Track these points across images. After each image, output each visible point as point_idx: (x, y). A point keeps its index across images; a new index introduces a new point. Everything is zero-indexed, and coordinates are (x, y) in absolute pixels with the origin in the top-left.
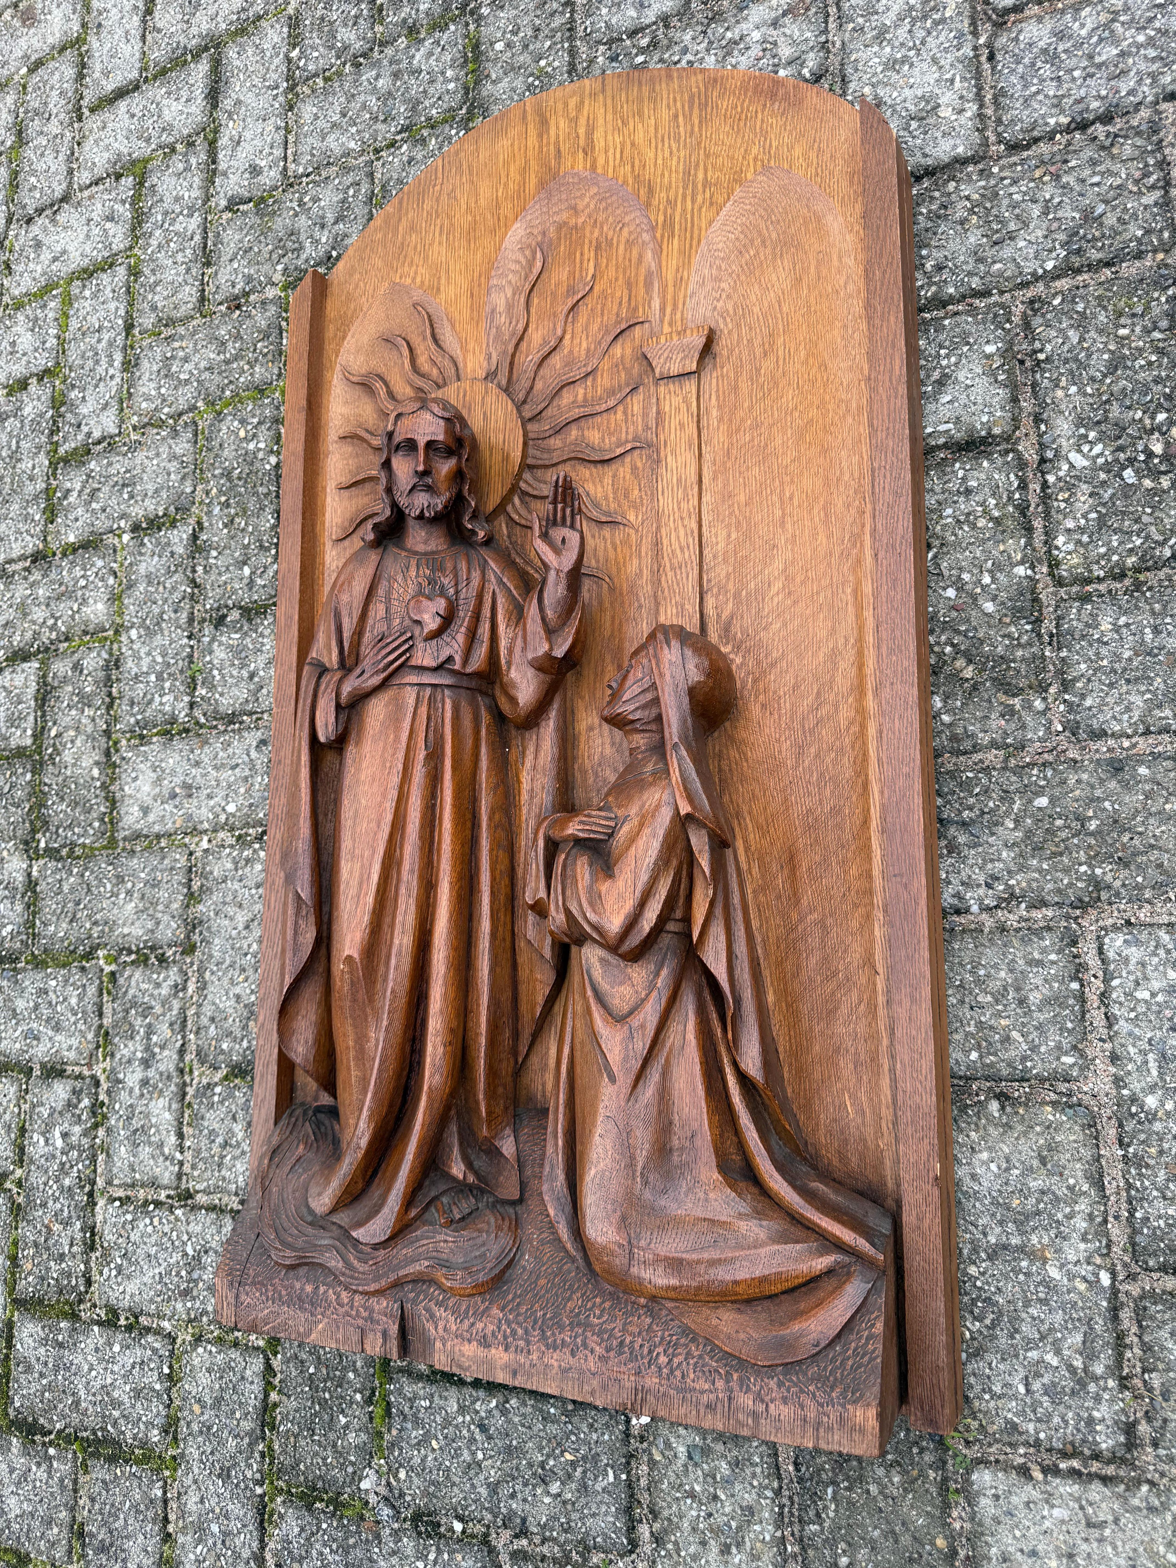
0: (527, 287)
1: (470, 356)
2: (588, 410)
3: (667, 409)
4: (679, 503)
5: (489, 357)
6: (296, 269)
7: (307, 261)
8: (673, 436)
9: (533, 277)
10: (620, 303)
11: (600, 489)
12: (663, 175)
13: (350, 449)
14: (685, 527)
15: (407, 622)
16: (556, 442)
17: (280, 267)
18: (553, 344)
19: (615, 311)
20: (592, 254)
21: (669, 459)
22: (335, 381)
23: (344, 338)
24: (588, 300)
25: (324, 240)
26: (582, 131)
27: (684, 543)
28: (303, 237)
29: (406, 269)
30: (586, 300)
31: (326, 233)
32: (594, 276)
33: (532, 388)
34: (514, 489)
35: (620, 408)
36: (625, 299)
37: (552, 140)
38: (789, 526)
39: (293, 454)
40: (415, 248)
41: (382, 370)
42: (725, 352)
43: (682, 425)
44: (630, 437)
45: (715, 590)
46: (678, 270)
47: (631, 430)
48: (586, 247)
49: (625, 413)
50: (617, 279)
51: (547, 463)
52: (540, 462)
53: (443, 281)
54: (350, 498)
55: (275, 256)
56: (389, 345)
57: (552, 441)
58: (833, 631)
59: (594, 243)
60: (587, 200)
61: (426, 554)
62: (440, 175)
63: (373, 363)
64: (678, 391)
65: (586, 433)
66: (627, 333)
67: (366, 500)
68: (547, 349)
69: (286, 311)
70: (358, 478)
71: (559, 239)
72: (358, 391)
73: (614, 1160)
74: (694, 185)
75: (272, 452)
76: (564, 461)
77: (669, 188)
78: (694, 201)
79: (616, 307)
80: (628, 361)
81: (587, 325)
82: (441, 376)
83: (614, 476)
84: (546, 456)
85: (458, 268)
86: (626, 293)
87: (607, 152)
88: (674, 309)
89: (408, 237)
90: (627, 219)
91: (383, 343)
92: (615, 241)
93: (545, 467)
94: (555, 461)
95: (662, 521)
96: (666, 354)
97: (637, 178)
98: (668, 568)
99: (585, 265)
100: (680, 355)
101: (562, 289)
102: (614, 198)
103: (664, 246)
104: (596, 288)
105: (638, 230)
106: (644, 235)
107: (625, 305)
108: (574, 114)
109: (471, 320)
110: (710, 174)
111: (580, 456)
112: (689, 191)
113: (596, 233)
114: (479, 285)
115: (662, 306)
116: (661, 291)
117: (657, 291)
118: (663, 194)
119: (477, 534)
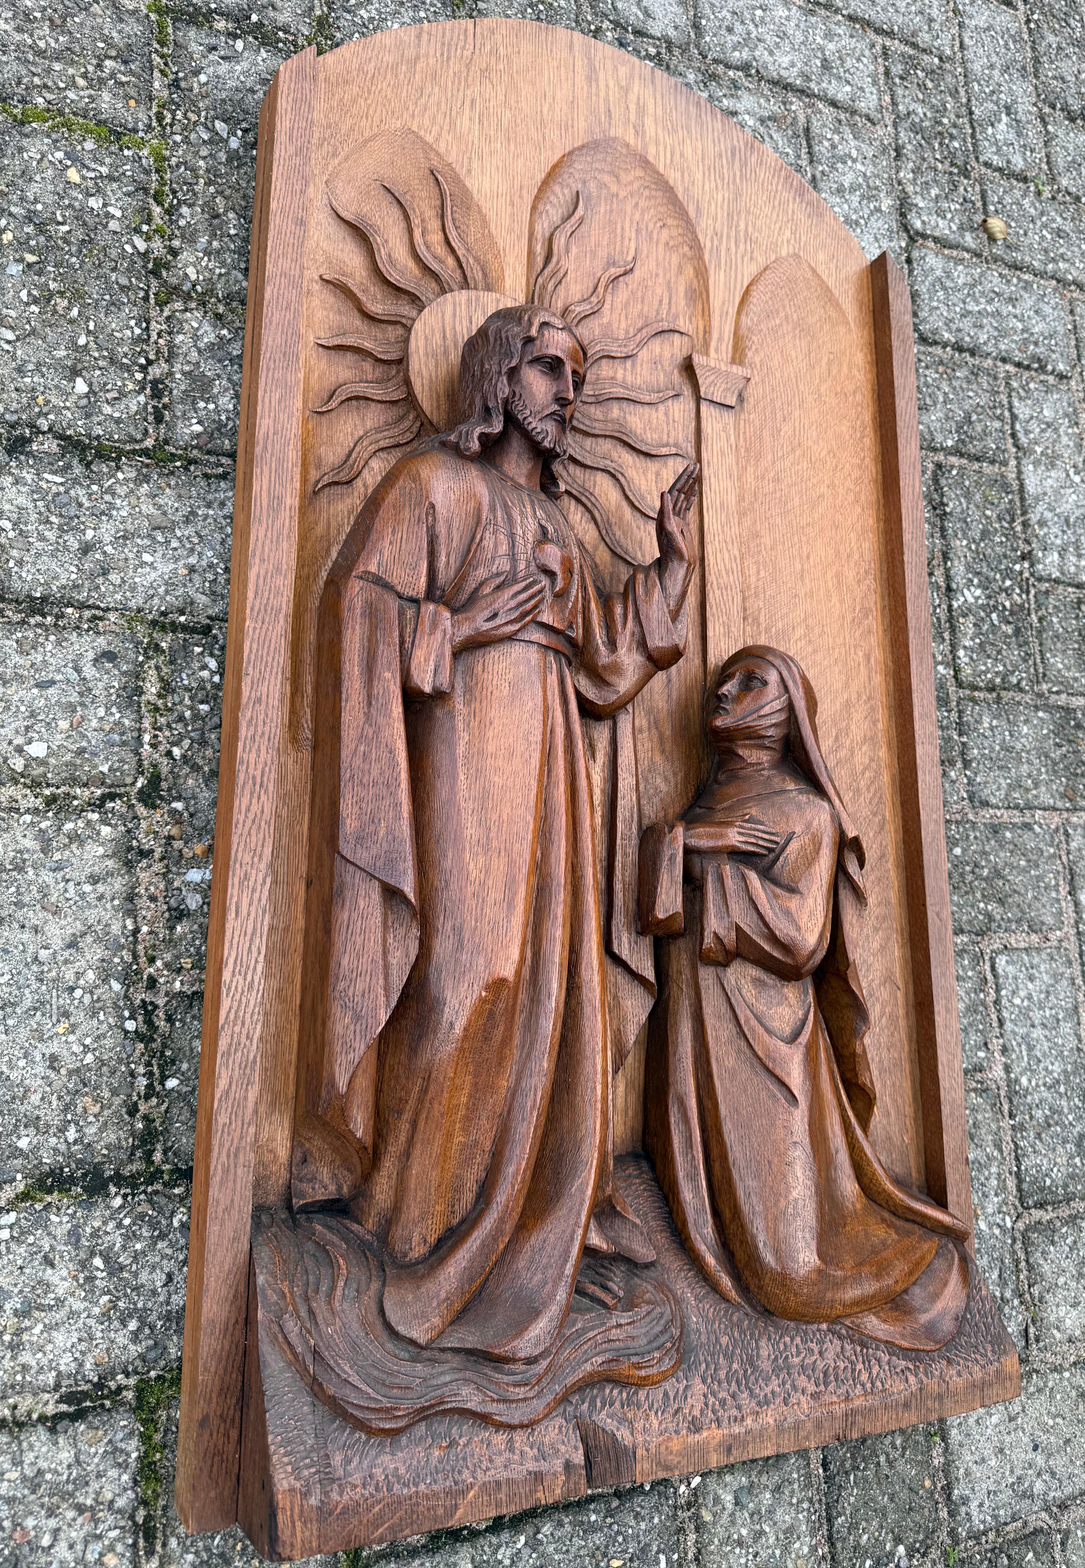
0: (569, 230)
2: (633, 395)
3: (708, 431)
4: (722, 527)
8: (715, 457)
9: (574, 222)
10: (661, 301)
11: (643, 482)
12: (709, 203)
13: (332, 300)
14: (728, 551)
15: (534, 568)
16: (596, 412)
18: (593, 307)
19: (656, 307)
20: (633, 235)
21: (712, 480)
24: (628, 279)
26: (632, 107)
27: (728, 566)
30: (626, 278)
32: (634, 259)
35: (661, 407)
36: (665, 301)
37: (602, 94)
38: (807, 581)
40: (439, 104)
42: (751, 400)
43: (722, 452)
44: (671, 441)
46: (723, 302)
47: (672, 434)
48: (627, 225)
49: (666, 414)
50: (657, 275)
52: (581, 427)
53: (475, 165)
54: (331, 363)
56: (389, 197)
57: (592, 409)
58: (847, 686)
59: (635, 225)
60: (631, 178)
62: (470, 39)
63: (366, 208)
64: (719, 418)
65: (629, 417)
66: (666, 335)
67: (350, 374)
68: (587, 309)
70: (341, 342)
71: (599, 198)
73: (806, 1187)
74: (737, 232)
76: (606, 436)
77: (715, 219)
78: (737, 246)
79: (656, 303)
80: (666, 363)
81: (626, 305)
82: (459, 271)
83: (658, 474)
84: (587, 422)
85: (494, 161)
86: (666, 294)
87: (657, 145)
88: (720, 339)
89: (428, 85)
90: (670, 221)
91: (382, 191)
92: (655, 236)
93: (586, 434)
94: (597, 432)
95: (708, 538)
96: (712, 378)
97: (686, 190)
98: (715, 586)
99: (626, 243)
100: (724, 386)
101: (602, 253)
102: (659, 194)
103: (712, 272)
104: (637, 273)
105: (680, 239)
106: (686, 249)
107: (665, 306)
108: (623, 83)
109: (511, 231)
110: (750, 230)
111: (625, 438)
112: (733, 234)
113: (637, 217)
114: (521, 197)
115: (708, 330)
116: (706, 313)
117: (700, 310)
118: (710, 222)
119: (558, 486)
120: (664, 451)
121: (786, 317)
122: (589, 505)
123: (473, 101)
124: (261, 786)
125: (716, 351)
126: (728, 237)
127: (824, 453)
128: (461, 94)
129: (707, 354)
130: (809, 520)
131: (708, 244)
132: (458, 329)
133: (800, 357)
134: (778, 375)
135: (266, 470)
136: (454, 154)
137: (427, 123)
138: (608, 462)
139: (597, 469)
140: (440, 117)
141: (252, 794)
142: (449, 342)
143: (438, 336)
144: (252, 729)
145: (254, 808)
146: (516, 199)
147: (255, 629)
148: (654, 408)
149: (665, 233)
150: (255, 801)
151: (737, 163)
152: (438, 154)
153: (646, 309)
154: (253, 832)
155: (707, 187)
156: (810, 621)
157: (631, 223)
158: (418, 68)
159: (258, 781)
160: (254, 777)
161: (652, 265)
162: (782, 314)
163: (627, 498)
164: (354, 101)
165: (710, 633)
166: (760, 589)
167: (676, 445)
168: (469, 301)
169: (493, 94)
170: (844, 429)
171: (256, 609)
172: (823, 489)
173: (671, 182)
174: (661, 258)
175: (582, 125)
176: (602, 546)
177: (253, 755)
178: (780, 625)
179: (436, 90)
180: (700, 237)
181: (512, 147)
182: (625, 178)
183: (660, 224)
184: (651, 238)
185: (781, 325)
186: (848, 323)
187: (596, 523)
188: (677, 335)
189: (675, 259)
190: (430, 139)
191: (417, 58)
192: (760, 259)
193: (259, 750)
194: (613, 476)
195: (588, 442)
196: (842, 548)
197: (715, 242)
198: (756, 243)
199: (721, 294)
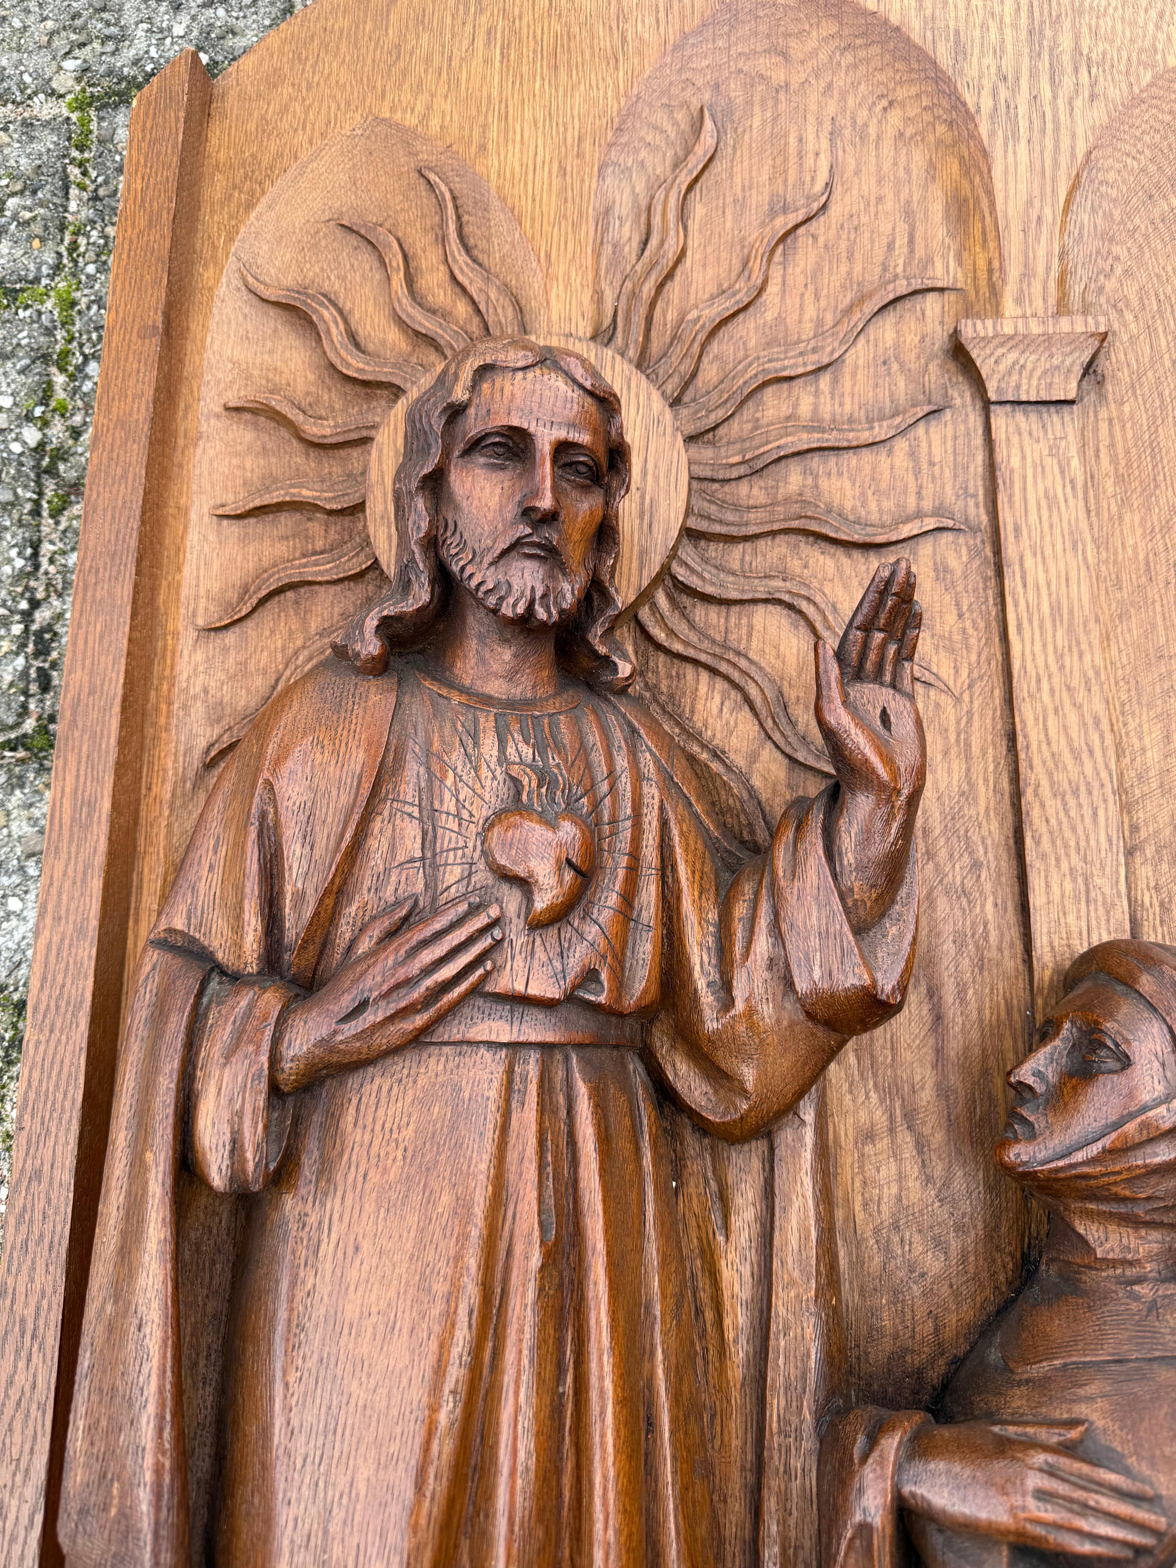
0: (685, 180)
1: (557, 290)
2: (831, 439)
3: (1015, 462)
4: (1060, 657)
5: (598, 298)
6: (110, 73)
7: (136, 62)
8: (1033, 518)
9: (695, 163)
10: (891, 246)
12: (984, 27)
13: (252, 435)
14: (1078, 707)
15: (482, 876)
17: (70, 64)
18: (743, 298)
19: (879, 258)
20: (825, 144)
21: (1029, 562)
22: (222, 290)
23: (250, 206)
24: (817, 226)
25: (179, 30)
27: (1079, 742)
28: (129, 17)
29: (406, 96)
30: (813, 226)
31: (184, 18)
32: (828, 185)
33: (694, 375)
34: (665, 575)
35: (901, 445)
36: (901, 241)
39: (121, 423)
40: (428, 59)
41: (334, 286)
42: (1124, 376)
43: (1051, 500)
44: (926, 505)
45: (1150, 851)
46: (1030, 203)
47: (929, 490)
48: (811, 130)
49: (912, 455)
50: (880, 200)
51: (734, 531)
52: (718, 529)
53: (493, 133)
54: (244, 540)
55: (60, 44)
56: (353, 240)
57: (743, 489)
59: (827, 126)
60: (812, 44)
61: (511, 704)
63: (312, 271)
64: (1038, 432)
65: (824, 483)
66: (907, 304)
67: (281, 549)
68: (727, 305)
69: (81, 148)
70: (267, 500)
71: (749, 103)
72: (273, 320)
74: (1054, 58)
75: (29, 418)
76: (773, 534)
77: (999, 52)
78: (1056, 86)
79: (880, 251)
81: (816, 274)
82: (476, 320)
84: (730, 517)
85: (528, 114)
88: (1027, 275)
89: (411, 36)
90: (901, 93)
91: (340, 234)
92: (872, 131)
93: (730, 539)
94: (752, 530)
95: (1021, 689)
96: (1012, 357)
98: (1045, 790)
99: (809, 164)
100: (1044, 365)
101: (759, 199)
103: (997, 154)
104: (835, 210)
105: (926, 117)
106: (940, 130)
107: (900, 251)
111: (814, 527)
112: (1044, 65)
113: (831, 109)
114: (580, 155)
115: (996, 264)
116: (991, 235)
117: (978, 234)
118: (988, 60)
119: (614, 668)
120: (906, 531)
122: (736, 676)
124: (34, 1337)
125: (1018, 300)
126: (1034, 75)
128: (469, 28)
129: (997, 313)
131: (987, 104)
136: (454, 129)
138: (778, 583)
139: (754, 601)
141: (17, 1352)
144: (24, 1229)
145: (21, 1379)
146: (571, 164)
147: (38, 1042)
148: (883, 450)
149: (895, 118)
150: (21, 1365)
152: (426, 140)
153: (858, 269)
154: (18, 1425)
157: (819, 122)
159: (30, 1326)
160: (23, 1321)
161: (868, 185)
165: (1037, 899)
167: (937, 512)
171: (42, 1007)
173: (895, 19)
174: (886, 167)
176: (768, 753)
177: (24, 1278)
179: (425, 38)
180: (969, 98)
181: (563, 77)
182: (797, 49)
183: (885, 103)
184: (863, 138)
187: (752, 708)
188: (931, 297)
189: (919, 158)
190: (411, 120)
192: (1114, 93)
193: (33, 1268)
194: (790, 607)
195: (736, 555)
197: (1003, 94)
198: (1101, 64)
199: (1022, 187)
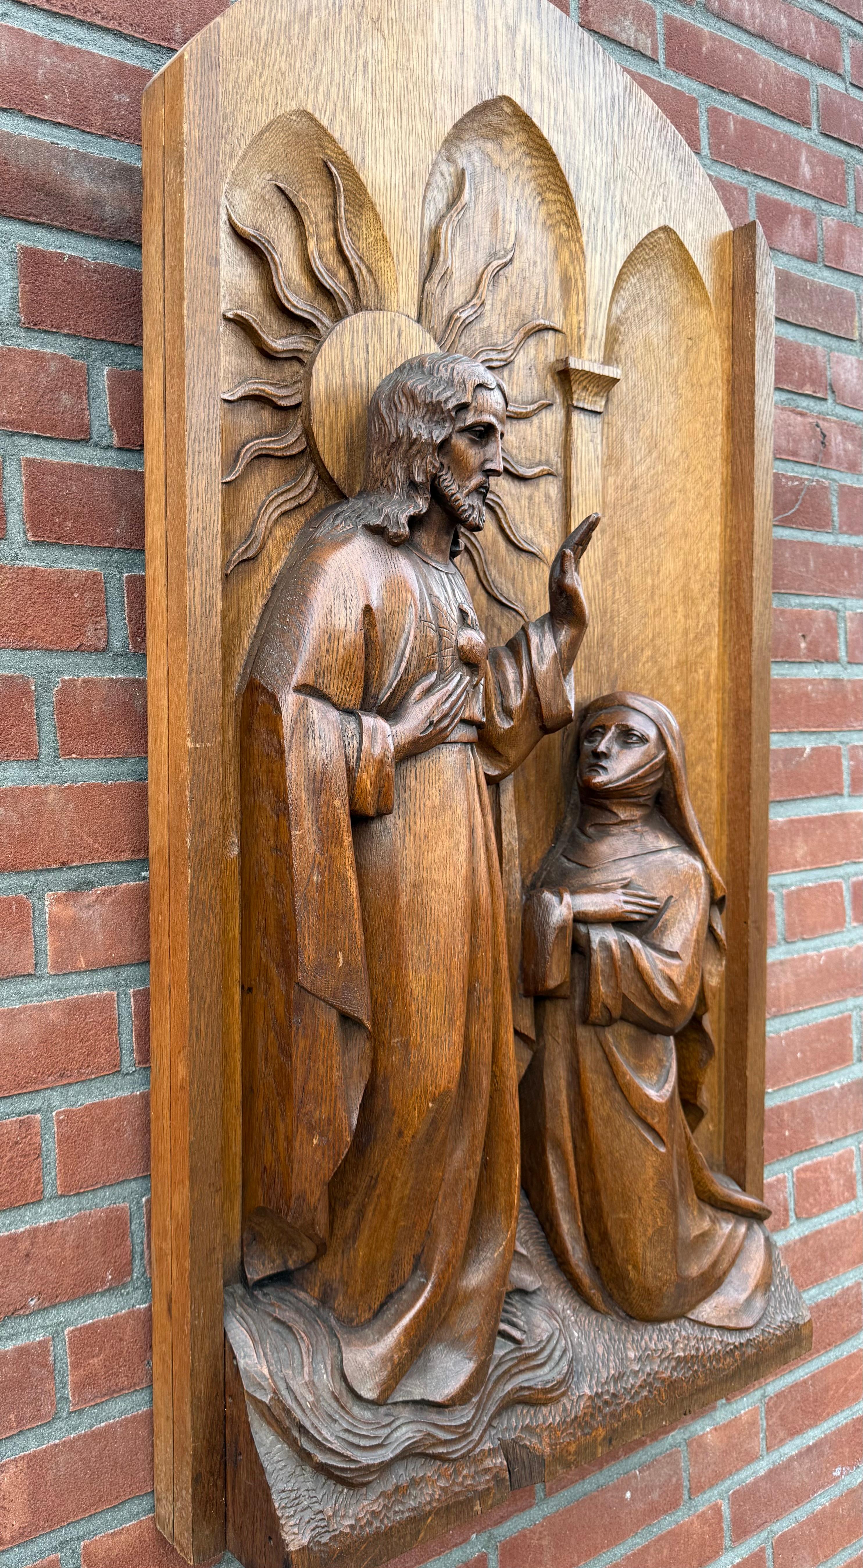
0: (455, 219)
1: (402, 282)
3: (579, 443)
8: (583, 475)
10: (537, 295)
12: (589, 171)
15: (458, 662)
18: (478, 310)
19: (532, 301)
20: (514, 216)
24: (508, 270)
26: (519, 52)
30: (506, 270)
32: (514, 246)
35: (536, 420)
36: (542, 294)
37: (490, 38)
40: (332, 72)
41: (271, 233)
44: (543, 458)
47: (545, 449)
48: (508, 204)
49: (539, 427)
50: (534, 263)
53: (369, 151)
56: (284, 201)
59: (515, 203)
60: (514, 145)
63: (261, 216)
64: (588, 427)
66: (541, 334)
68: (471, 313)
72: (240, 250)
74: (613, 204)
77: (593, 190)
78: (612, 223)
79: (533, 297)
80: (540, 367)
82: (351, 286)
83: (530, 498)
85: (387, 144)
86: (543, 285)
87: (542, 101)
88: (594, 336)
89: (321, 48)
90: (549, 195)
91: (276, 193)
92: (533, 215)
97: (568, 157)
99: (507, 227)
100: (595, 390)
102: (541, 162)
103: (588, 257)
104: (516, 262)
105: (558, 217)
106: (563, 228)
107: (542, 300)
108: (511, 22)
109: (403, 231)
110: (625, 199)
112: (609, 208)
113: (517, 193)
114: (413, 187)
115: (582, 325)
116: (581, 307)
117: (575, 304)
118: (589, 195)
119: (459, 543)
120: (536, 471)
121: (651, 300)
123: (365, 65)
125: (590, 350)
126: (605, 212)
127: (677, 454)
129: (582, 354)
130: (662, 529)
131: (586, 223)
132: (356, 362)
133: (661, 346)
134: (640, 368)
135: (198, 573)
136: (348, 139)
137: (321, 98)
140: (334, 90)
142: (348, 379)
143: (338, 373)
146: (408, 191)
149: (543, 211)
151: (616, 116)
152: (332, 140)
153: (523, 306)
155: (587, 152)
156: (658, 642)
157: (512, 201)
158: (311, 25)
162: (647, 298)
163: (502, 530)
164: (249, 80)
166: (616, 613)
167: (547, 463)
168: (365, 325)
169: (385, 53)
170: (698, 426)
172: (675, 494)
173: (554, 149)
174: (538, 242)
175: (470, 83)
178: (631, 649)
179: (329, 54)
180: (579, 214)
181: (405, 122)
182: (508, 145)
183: (539, 199)
184: (530, 218)
185: (646, 310)
186: (709, 304)
188: (551, 333)
189: (552, 242)
190: (324, 121)
191: (310, 12)
192: (633, 237)
196: (690, 558)
197: (593, 220)
198: (630, 216)
199: (596, 282)
